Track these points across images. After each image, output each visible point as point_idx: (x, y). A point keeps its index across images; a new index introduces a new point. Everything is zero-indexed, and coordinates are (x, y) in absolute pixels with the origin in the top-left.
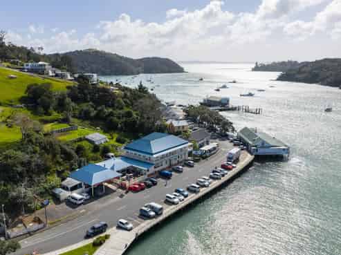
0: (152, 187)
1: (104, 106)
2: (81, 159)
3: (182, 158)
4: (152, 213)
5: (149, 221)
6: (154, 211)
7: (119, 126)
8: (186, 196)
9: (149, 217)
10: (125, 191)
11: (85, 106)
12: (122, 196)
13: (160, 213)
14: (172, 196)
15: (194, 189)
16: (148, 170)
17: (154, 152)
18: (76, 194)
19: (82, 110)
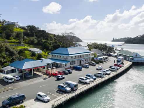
0: (69, 75)
1: (42, 38)
2: (21, 57)
3: (87, 61)
4: (69, 89)
5: (65, 95)
6: (70, 87)
7: (50, 48)
8: (95, 79)
9: (66, 92)
10: (48, 76)
11: (32, 38)
12: (45, 79)
13: (75, 89)
14: (85, 78)
15: (99, 75)
16: (66, 65)
17: (70, 54)
18: (9, 76)
19: (30, 40)
